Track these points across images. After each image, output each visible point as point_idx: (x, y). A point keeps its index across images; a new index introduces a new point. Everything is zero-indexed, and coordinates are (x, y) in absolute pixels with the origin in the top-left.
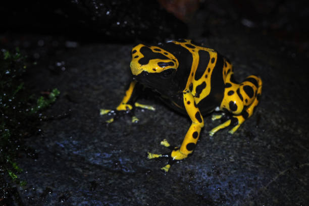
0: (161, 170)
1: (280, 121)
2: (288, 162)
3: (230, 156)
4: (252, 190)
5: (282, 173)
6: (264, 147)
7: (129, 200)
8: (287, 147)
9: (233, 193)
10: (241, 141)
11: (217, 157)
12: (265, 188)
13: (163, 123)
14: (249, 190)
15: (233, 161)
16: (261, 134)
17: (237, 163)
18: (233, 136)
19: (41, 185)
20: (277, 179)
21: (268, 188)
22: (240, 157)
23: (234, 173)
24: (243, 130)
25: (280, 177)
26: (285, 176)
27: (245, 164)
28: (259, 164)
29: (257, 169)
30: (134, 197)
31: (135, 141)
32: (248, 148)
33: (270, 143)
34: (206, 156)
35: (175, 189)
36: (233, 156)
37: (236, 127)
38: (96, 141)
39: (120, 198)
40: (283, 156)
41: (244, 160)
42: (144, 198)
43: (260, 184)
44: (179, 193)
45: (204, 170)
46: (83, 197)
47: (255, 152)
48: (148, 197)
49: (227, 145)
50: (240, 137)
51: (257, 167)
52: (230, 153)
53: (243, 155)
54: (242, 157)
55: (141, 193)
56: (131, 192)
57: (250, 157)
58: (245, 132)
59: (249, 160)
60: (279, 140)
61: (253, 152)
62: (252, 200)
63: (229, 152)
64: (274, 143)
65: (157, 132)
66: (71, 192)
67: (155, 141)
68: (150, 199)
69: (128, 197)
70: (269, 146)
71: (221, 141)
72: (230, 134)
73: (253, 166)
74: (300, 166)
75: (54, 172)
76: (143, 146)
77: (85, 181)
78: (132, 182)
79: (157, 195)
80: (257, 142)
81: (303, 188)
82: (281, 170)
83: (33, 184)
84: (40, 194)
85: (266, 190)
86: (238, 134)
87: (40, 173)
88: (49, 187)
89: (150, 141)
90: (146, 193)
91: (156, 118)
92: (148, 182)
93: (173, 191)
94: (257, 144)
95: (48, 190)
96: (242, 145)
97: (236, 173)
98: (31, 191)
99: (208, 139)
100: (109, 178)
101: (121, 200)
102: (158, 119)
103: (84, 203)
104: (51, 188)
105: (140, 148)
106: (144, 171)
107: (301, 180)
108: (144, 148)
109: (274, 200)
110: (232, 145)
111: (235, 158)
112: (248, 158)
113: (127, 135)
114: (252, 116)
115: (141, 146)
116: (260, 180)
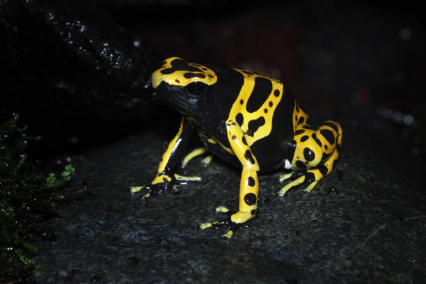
0: (222, 238)
1: (369, 177)
2: (387, 215)
3: (311, 214)
4: (346, 248)
5: (382, 227)
6: (353, 202)
7: (185, 272)
8: (384, 201)
9: (321, 254)
10: (321, 198)
11: (293, 218)
12: (363, 245)
13: (215, 192)
14: (342, 248)
15: (315, 219)
16: (347, 190)
17: (320, 221)
18: (311, 194)
19: (64, 268)
20: (376, 234)
21: (366, 244)
22: (323, 214)
23: (319, 232)
24: (322, 188)
25: (381, 231)
26: (386, 230)
27: (331, 221)
28: (350, 219)
29: (349, 225)
30: (191, 268)
31: (182, 213)
32: (333, 205)
33: (361, 198)
34: (279, 218)
35: (243, 256)
36: (314, 215)
37: (313, 184)
38: (130, 218)
39: (172, 270)
40: (380, 210)
41: (330, 217)
42: (204, 269)
43: (355, 240)
44: (250, 261)
45: (278, 233)
46: (122, 274)
47: (343, 207)
48: (209, 267)
49: (304, 204)
50: (320, 194)
51: (349, 222)
52: (310, 212)
53: (328, 212)
54: (327, 215)
55: (200, 264)
56: (186, 264)
57: (337, 213)
58: (325, 189)
59: (336, 216)
60: (371, 195)
61: (340, 208)
62: (348, 259)
63: (308, 210)
64: (366, 198)
65: (210, 201)
66: (105, 271)
67: (208, 210)
68: (213, 269)
69: (183, 269)
70: (359, 201)
71: (295, 201)
72: (305, 192)
73: (344, 222)
74: (404, 220)
75: (80, 252)
76: (193, 217)
77: (123, 258)
78: (185, 254)
79: (221, 264)
80: (342, 197)
81: (412, 243)
82: (380, 223)
83: (53, 268)
84: (63, 277)
85: (365, 247)
86: (316, 192)
87: (61, 255)
88: (75, 268)
89: (201, 211)
90: (207, 264)
91: (206, 189)
92: (206, 252)
93: (241, 259)
94: (343, 200)
95: (74, 272)
96: (324, 203)
97: (322, 231)
98: (52, 276)
99: (279, 200)
100: (154, 251)
101: (174, 273)
102: (208, 190)
103: (124, 280)
104: (78, 269)
105: (190, 219)
106: (199, 242)
107: (409, 234)
108: (194, 219)
109: (377, 258)
110: (311, 203)
111: (317, 215)
112: (334, 215)
113: (169, 209)
114: (331, 173)
115: (191, 218)
116: (354, 236)
